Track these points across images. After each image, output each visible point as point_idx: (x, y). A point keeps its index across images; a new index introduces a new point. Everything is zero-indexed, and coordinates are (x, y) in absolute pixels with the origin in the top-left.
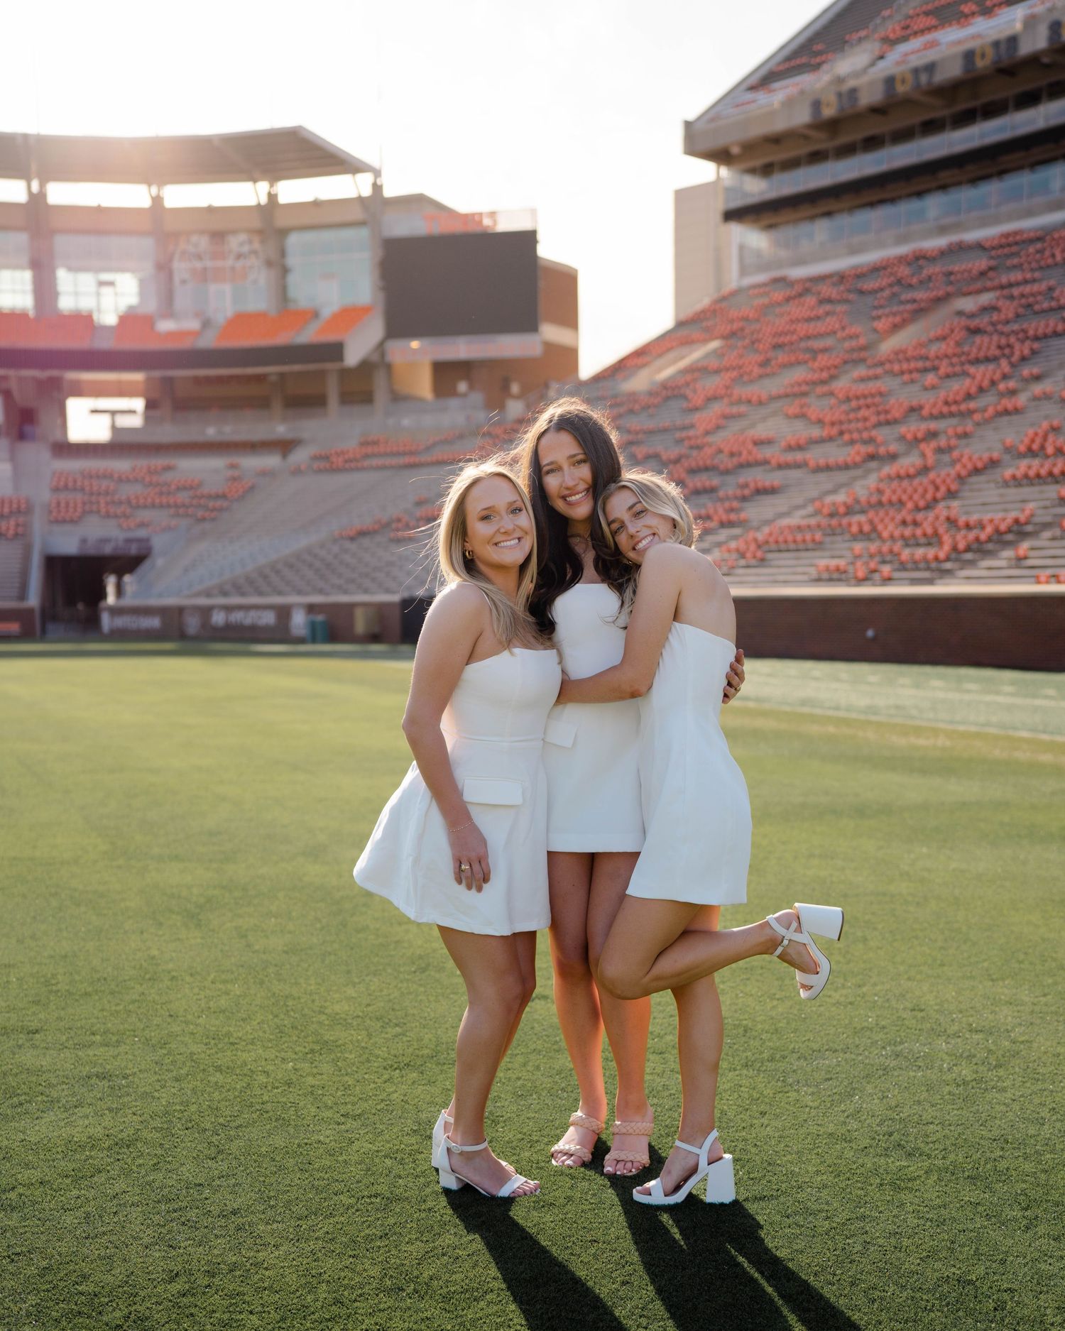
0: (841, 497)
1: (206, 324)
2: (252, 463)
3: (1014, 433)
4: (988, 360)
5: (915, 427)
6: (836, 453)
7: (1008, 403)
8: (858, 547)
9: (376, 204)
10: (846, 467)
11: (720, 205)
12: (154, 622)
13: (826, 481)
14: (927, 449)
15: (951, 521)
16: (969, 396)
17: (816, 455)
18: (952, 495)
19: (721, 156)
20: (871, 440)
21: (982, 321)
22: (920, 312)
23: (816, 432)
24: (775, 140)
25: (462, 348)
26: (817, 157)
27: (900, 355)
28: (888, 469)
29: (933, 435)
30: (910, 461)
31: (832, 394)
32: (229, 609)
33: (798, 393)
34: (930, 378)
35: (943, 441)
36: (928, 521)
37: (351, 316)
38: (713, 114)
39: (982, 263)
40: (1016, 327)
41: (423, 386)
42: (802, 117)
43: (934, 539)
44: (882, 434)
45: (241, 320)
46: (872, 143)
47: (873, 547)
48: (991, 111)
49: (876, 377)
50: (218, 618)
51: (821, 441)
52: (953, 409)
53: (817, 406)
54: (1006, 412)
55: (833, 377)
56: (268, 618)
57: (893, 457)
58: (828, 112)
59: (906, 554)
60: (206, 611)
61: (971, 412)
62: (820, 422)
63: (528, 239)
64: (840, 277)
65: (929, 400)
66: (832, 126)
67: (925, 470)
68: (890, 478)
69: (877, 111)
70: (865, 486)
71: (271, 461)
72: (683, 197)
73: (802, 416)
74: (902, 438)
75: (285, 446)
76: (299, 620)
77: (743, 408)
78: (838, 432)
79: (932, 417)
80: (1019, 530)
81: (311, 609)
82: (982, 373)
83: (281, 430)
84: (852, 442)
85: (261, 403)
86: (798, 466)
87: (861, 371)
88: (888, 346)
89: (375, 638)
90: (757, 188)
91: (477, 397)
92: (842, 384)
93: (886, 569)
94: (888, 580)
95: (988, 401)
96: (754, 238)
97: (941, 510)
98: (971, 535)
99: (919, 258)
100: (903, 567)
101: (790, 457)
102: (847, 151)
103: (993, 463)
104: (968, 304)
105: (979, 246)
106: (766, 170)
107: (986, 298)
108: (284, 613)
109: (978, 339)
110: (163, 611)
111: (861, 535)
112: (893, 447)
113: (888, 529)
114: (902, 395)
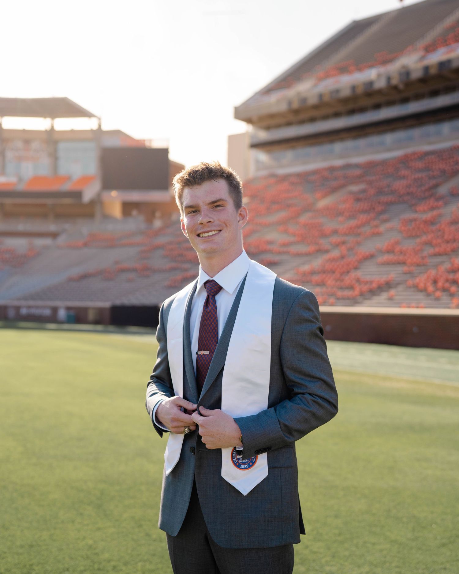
0: (306, 268)
1: (20, 180)
2: (40, 242)
3: (380, 243)
4: (364, 212)
5: (335, 239)
6: (303, 248)
7: (375, 231)
9: (99, 133)
10: (308, 254)
11: (247, 142)
13: (298, 260)
14: (342, 248)
15: (357, 280)
16: (357, 227)
17: (293, 249)
18: (356, 268)
19: (249, 121)
20: (317, 243)
22: (334, 190)
23: (292, 239)
24: (272, 116)
25: (135, 196)
26: (289, 124)
27: (326, 209)
28: (326, 256)
29: (344, 243)
30: (336, 253)
31: (297, 223)
33: (283, 222)
34: (340, 218)
35: (348, 246)
36: (348, 279)
37: (86, 180)
39: (358, 172)
40: (374, 199)
41: (117, 211)
42: (283, 107)
43: (351, 287)
44: (321, 241)
45: (36, 179)
46: (312, 120)
49: (316, 217)
50: (24, 311)
51: (294, 243)
52: (352, 231)
53: (292, 228)
54: (374, 235)
55: (298, 216)
57: (327, 251)
58: (295, 106)
59: (340, 293)
61: (359, 234)
62: (293, 234)
63: (165, 152)
65: (340, 227)
66: (296, 112)
67: (343, 257)
68: (327, 261)
69: (315, 107)
70: (317, 263)
71: (48, 241)
72: (232, 139)
73: (286, 231)
74: (330, 243)
75: (54, 235)
76: (62, 314)
77: (259, 228)
78: (303, 239)
79: (342, 235)
80: (388, 286)
81: (68, 309)
82: (363, 217)
83: (52, 228)
84: (308, 244)
85: (44, 216)
86: (287, 253)
87: (310, 214)
88: (322, 203)
89: (97, 322)
90: (264, 135)
91: (141, 218)
92: (302, 219)
93: (332, 300)
94: (332, 305)
95: (367, 230)
96: (262, 157)
97: (352, 275)
98: (368, 286)
100: (338, 299)
101: (285, 249)
102: (301, 122)
103: (371, 256)
104: (354, 188)
105: (356, 165)
106: (268, 128)
107: (362, 186)
109: (359, 203)
112: (327, 247)
113: (329, 282)
114: (330, 225)
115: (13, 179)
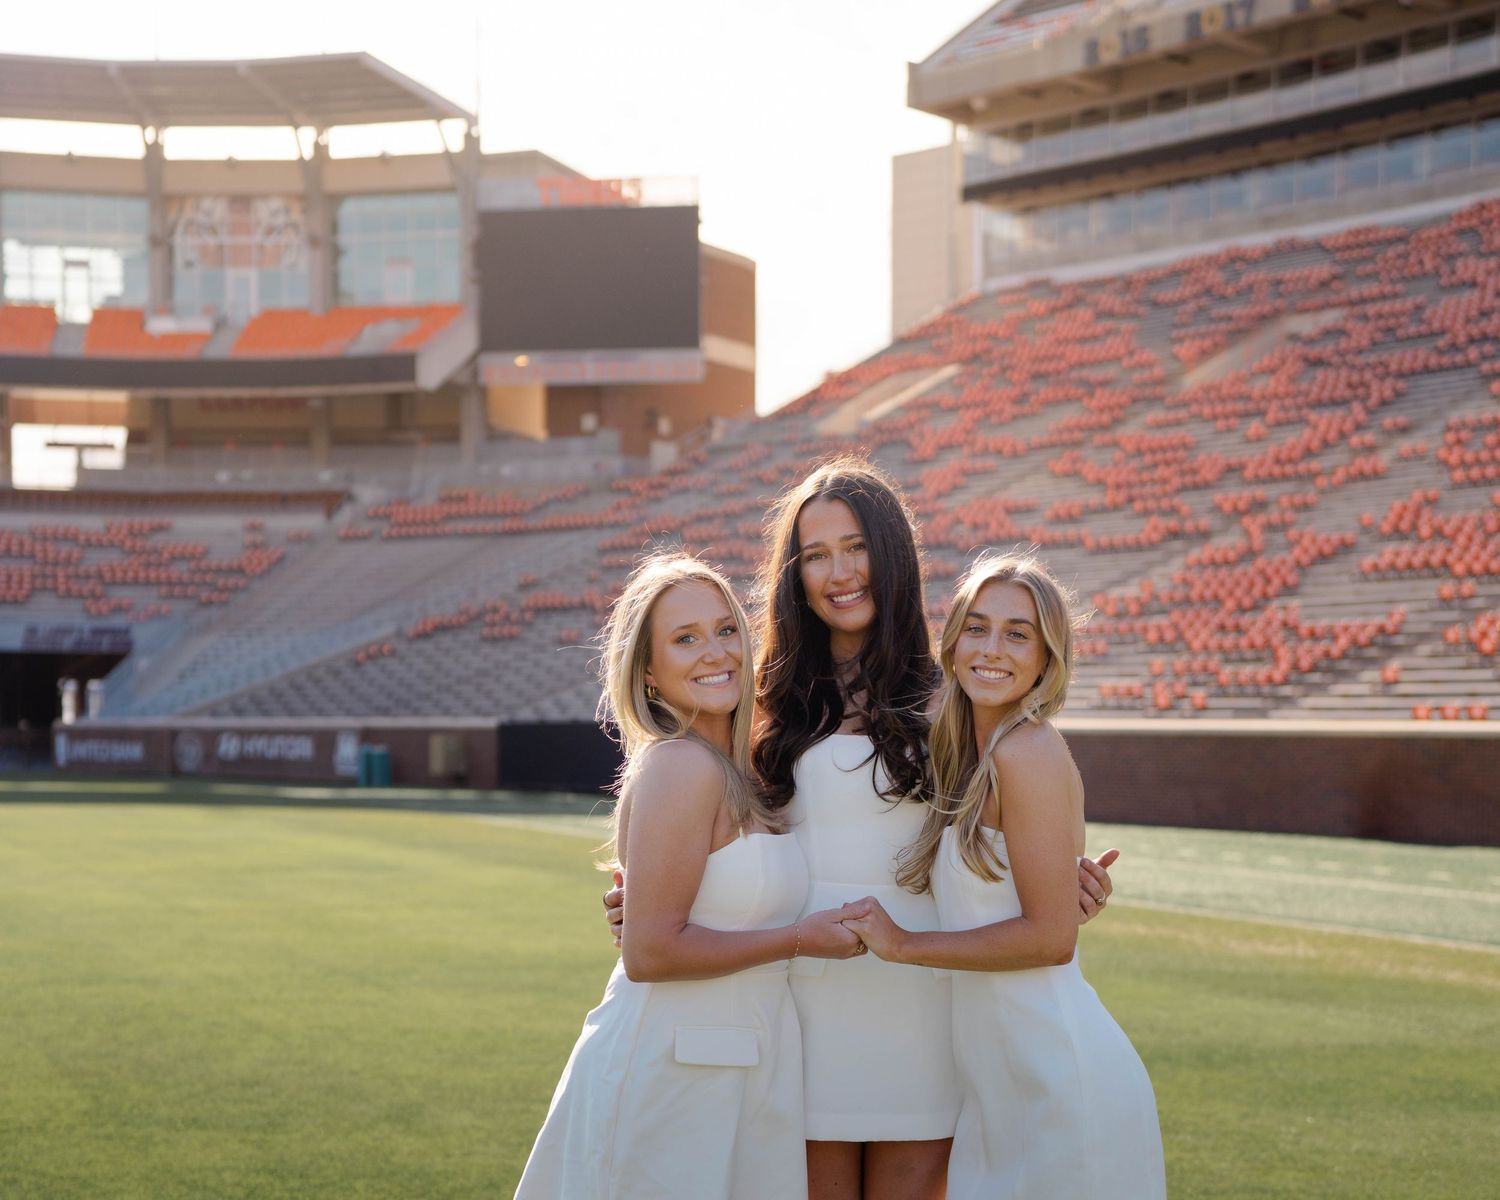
0: (1132, 590)
2: (281, 524)
3: (1373, 506)
4: (1334, 403)
5: (1234, 493)
6: (1123, 528)
7: (1365, 464)
8: (1159, 661)
9: (469, 163)
10: (1138, 547)
11: (957, 179)
12: (134, 751)
13: (1109, 567)
14: (1253, 524)
15: (1289, 628)
16: (1309, 453)
17: (1094, 530)
18: (1289, 590)
19: (959, 111)
20: (1174, 511)
21: (1326, 349)
22: (1238, 334)
23: (1095, 497)
24: (1035, 92)
25: (589, 368)
26: (1092, 117)
27: (1211, 393)
28: (1197, 553)
29: (1260, 505)
30: (1229, 542)
31: (1116, 444)
32: (244, 734)
33: (1067, 443)
34: (1254, 426)
35: (1274, 515)
36: (1256, 626)
37: (432, 317)
38: (949, 53)
39: (1323, 269)
40: (1372, 358)
41: (532, 419)
42: (1072, 62)
43: (1265, 652)
44: (1189, 502)
45: (271, 321)
46: (1169, 100)
47: (1180, 661)
48: (1333, 64)
49: (1178, 423)
50: (229, 747)
51: (1103, 510)
52: (1287, 469)
53: (1096, 460)
54: (1362, 476)
55: (1117, 422)
56: (303, 749)
57: (1205, 535)
58: (1109, 57)
59: (1227, 672)
60: (211, 737)
61: (1313, 476)
62: (1100, 483)
63: (687, 217)
64: (1127, 283)
65: (1252, 456)
66: (1114, 76)
67: (1250, 554)
68: (1201, 565)
69: (1176, 58)
70: (1165, 575)
71: (310, 521)
72: (906, 167)
73: (1073, 474)
74: (1217, 509)
75: (331, 501)
76: (348, 752)
77: (990, 462)
78: (1126, 497)
79: (1259, 480)
80: (1386, 643)
81: (367, 736)
82: (1326, 421)
83: (326, 477)
84: (1146, 513)
85: (299, 439)
86: (1069, 544)
87: (1157, 414)
88: (1194, 380)
89: (458, 780)
90: (1008, 157)
91: (610, 437)
92: (1131, 431)
93: (1199, 694)
94: (1201, 710)
95: (1335, 460)
96: (1005, 226)
97: (1275, 611)
98: (1321, 647)
99: (1235, 260)
100: (1222, 692)
101: (1059, 532)
102: (1135, 110)
103: (1345, 548)
104: (1305, 325)
105: (1319, 247)
106: (1022, 133)
107: (1330, 318)
108: (326, 741)
109: (1319, 374)
110: (147, 736)
111: (1162, 645)
112: (1205, 522)
113: (1200, 636)
114: (1218, 448)
115: (201, 325)
